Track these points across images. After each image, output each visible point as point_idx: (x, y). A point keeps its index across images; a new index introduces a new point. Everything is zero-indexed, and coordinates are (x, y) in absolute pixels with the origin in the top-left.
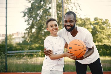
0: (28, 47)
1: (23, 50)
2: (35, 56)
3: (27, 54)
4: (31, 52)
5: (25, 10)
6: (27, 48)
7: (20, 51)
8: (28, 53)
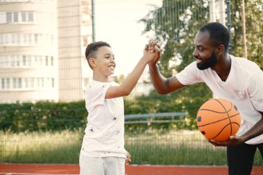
0: (158, 105)
1: (144, 112)
2: (175, 126)
3: (154, 121)
4: (165, 119)
5: (148, 15)
6: (155, 108)
7: (139, 115)
8: (156, 119)
